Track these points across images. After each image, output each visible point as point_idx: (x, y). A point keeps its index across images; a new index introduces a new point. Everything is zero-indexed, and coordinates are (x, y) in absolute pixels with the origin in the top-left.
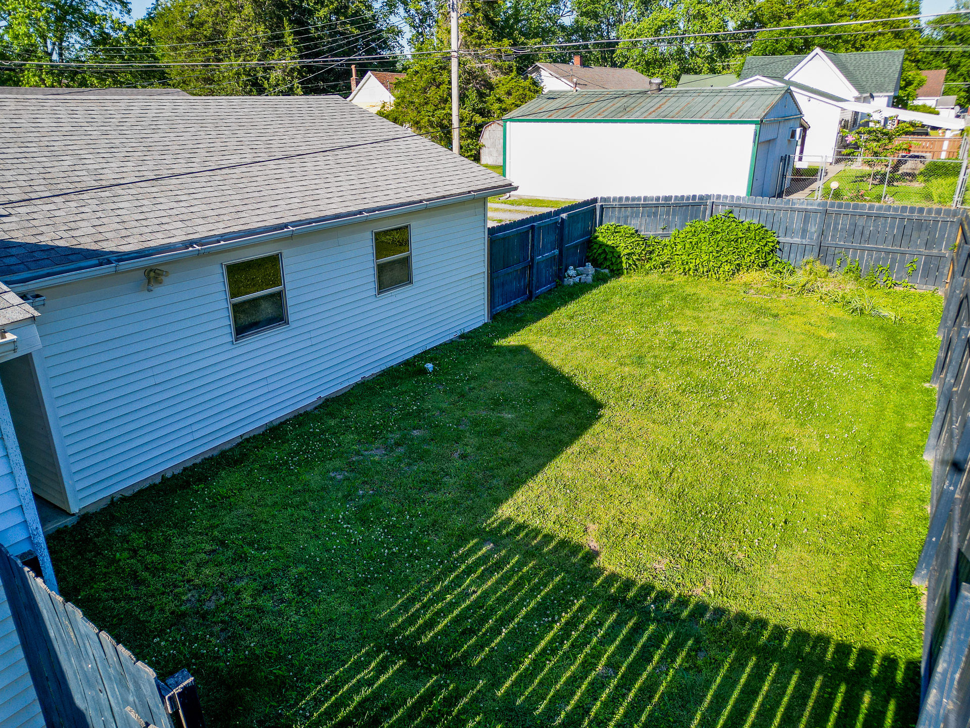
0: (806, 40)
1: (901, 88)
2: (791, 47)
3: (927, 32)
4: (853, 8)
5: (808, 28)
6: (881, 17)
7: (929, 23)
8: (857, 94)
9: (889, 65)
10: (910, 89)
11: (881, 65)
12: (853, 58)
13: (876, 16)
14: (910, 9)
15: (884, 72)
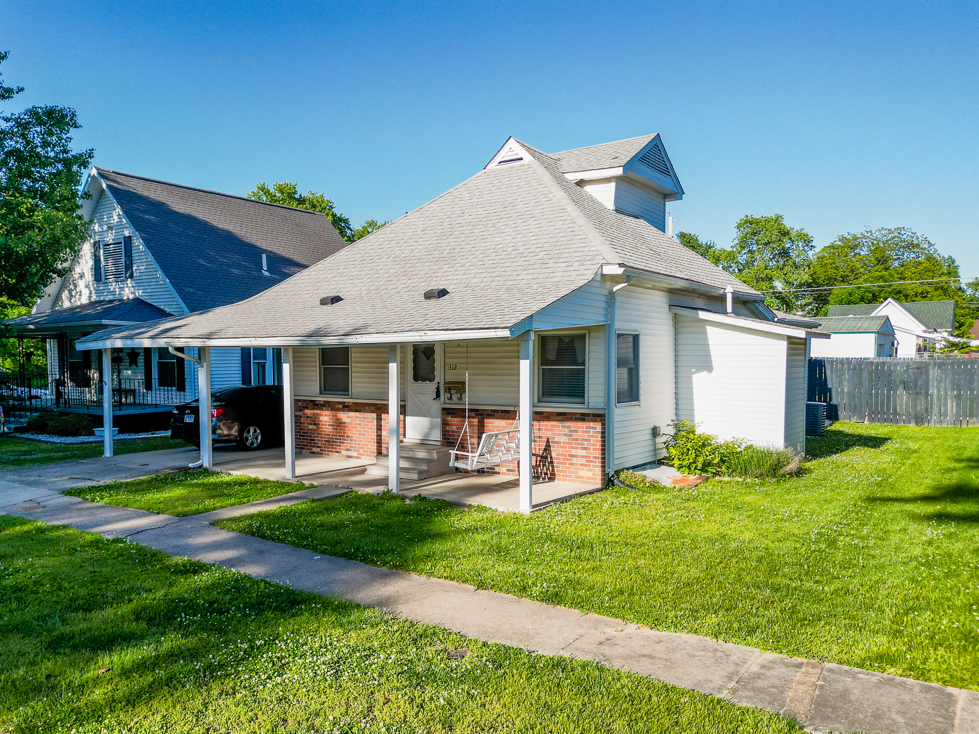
0: (874, 295)
1: (956, 328)
2: (862, 299)
3: (969, 292)
4: (900, 272)
5: (874, 286)
6: (926, 279)
7: (969, 285)
8: (924, 328)
9: (944, 311)
10: (963, 328)
11: (938, 311)
12: (915, 305)
13: (921, 278)
14: (949, 274)
15: (942, 315)
